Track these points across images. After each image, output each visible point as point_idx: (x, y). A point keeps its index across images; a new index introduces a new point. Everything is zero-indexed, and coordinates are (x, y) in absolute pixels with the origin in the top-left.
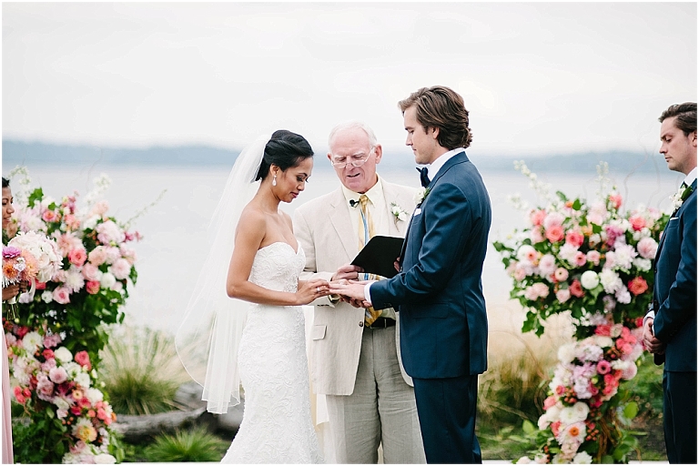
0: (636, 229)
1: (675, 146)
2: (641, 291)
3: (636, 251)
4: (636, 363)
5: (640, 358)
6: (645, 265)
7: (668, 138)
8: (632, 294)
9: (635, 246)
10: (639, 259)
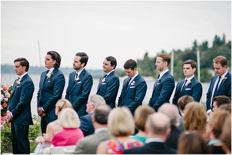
0: (4, 90)
1: (19, 69)
2: (6, 106)
3: (4, 96)
4: (4, 126)
5: (5, 124)
6: (7, 99)
7: (17, 67)
8: (3, 107)
9: (4, 95)
10: (5, 98)
